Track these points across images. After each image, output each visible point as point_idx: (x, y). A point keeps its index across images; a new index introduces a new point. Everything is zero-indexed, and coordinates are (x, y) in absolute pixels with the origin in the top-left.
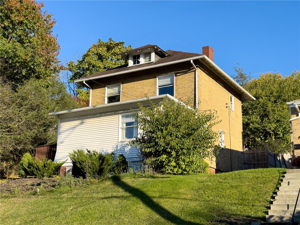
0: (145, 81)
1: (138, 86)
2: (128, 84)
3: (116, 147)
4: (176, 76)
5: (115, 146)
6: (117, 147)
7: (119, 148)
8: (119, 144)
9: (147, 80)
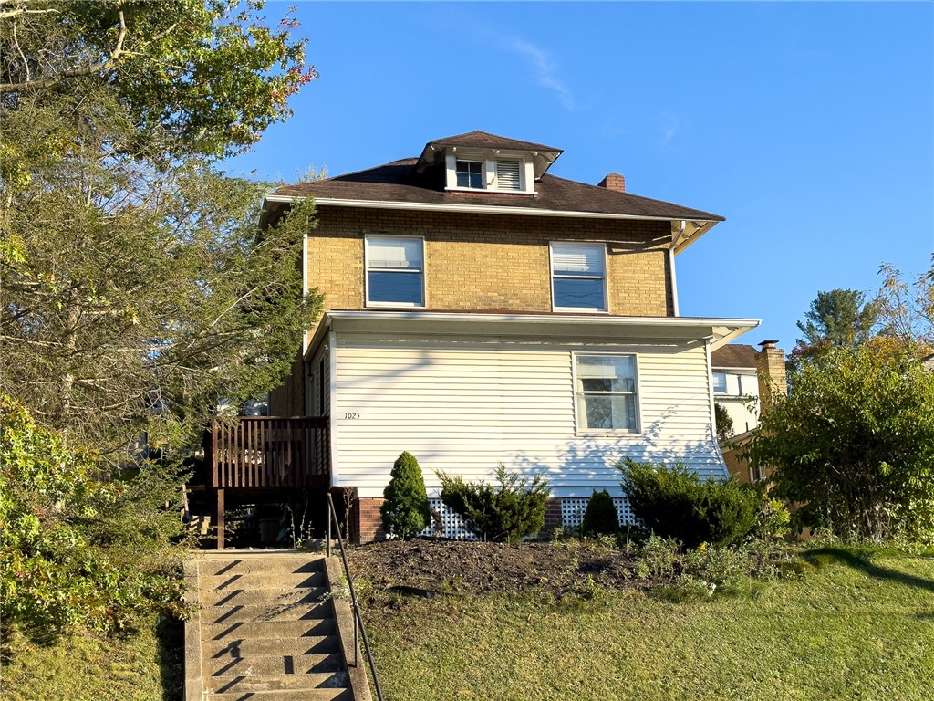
0: (509, 246)
1: (486, 256)
2: (451, 244)
3: (569, 451)
4: (610, 252)
5: (567, 448)
6: (572, 450)
7: (580, 454)
8: (578, 442)
9: (517, 247)
